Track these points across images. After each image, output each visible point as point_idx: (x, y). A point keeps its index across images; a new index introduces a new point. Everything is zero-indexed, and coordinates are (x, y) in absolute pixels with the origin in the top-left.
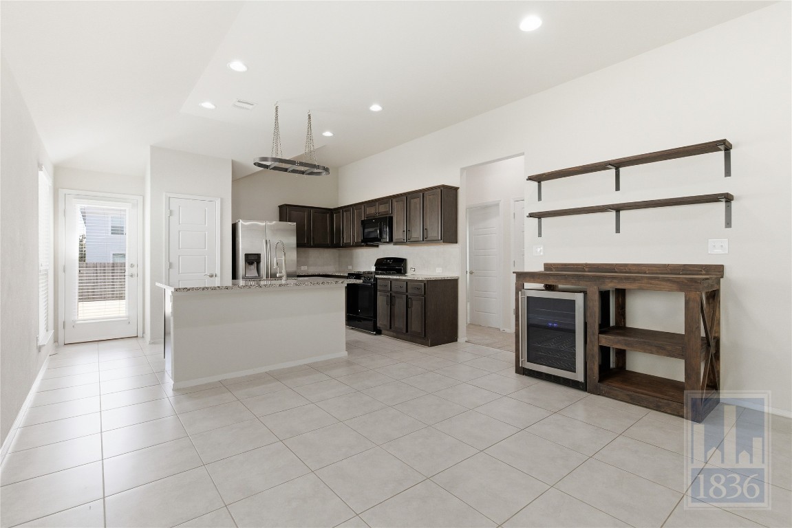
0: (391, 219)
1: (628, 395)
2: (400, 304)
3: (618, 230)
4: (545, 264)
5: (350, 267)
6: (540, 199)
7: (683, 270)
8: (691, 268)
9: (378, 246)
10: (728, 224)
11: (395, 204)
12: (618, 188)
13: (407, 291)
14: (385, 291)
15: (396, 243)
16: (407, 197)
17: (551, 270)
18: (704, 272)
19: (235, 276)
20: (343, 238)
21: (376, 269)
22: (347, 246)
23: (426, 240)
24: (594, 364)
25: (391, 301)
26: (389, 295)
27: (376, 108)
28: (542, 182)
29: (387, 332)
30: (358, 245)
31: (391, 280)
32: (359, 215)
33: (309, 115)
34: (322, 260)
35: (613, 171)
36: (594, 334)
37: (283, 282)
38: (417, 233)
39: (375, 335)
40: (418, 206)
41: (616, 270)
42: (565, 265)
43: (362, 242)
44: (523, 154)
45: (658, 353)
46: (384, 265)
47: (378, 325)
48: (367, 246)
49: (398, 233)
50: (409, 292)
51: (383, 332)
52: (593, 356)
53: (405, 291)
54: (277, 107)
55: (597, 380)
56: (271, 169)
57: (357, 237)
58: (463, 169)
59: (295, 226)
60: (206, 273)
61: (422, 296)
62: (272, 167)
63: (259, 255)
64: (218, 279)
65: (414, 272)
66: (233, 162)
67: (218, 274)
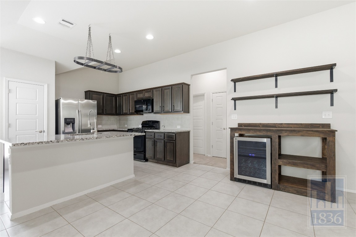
0: (153, 100)
1: (295, 190)
2: (160, 146)
3: (276, 107)
4: (238, 124)
5: (126, 126)
6: (235, 91)
7: (311, 126)
8: (315, 125)
9: (143, 114)
10: (332, 104)
11: (155, 92)
12: (276, 86)
13: (164, 138)
14: (150, 139)
15: (155, 113)
16: (162, 89)
17: (241, 126)
18: (321, 127)
19: (57, 132)
20: (123, 110)
21: (142, 127)
22: (126, 114)
23: (173, 111)
24: (276, 174)
25: (155, 143)
26: (153, 140)
27: (150, 37)
28: (236, 83)
29: (151, 160)
30: (132, 114)
31: (154, 133)
32: (133, 98)
33: (110, 36)
34: (111, 122)
35: (274, 78)
36: (276, 159)
37: (95, 135)
38: (168, 107)
39: (144, 162)
40: (169, 93)
41: (276, 126)
42: (250, 124)
43: (135, 112)
44: (226, 69)
45: (312, 168)
46: (147, 125)
47: (146, 157)
48: (137, 114)
49: (157, 108)
50: (166, 138)
51: (149, 160)
52: (275, 170)
53: (163, 138)
54: (90, 28)
55: (278, 183)
56: (85, 66)
57: (132, 110)
58: (192, 75)
59: (96, 102)
60: (37, 130)
61: (174, 141)
62: (85, 65)
63: (74, 119)
64: (45, 134)
65: (164, 128)
66: (56, 62)
67: (46, 130)
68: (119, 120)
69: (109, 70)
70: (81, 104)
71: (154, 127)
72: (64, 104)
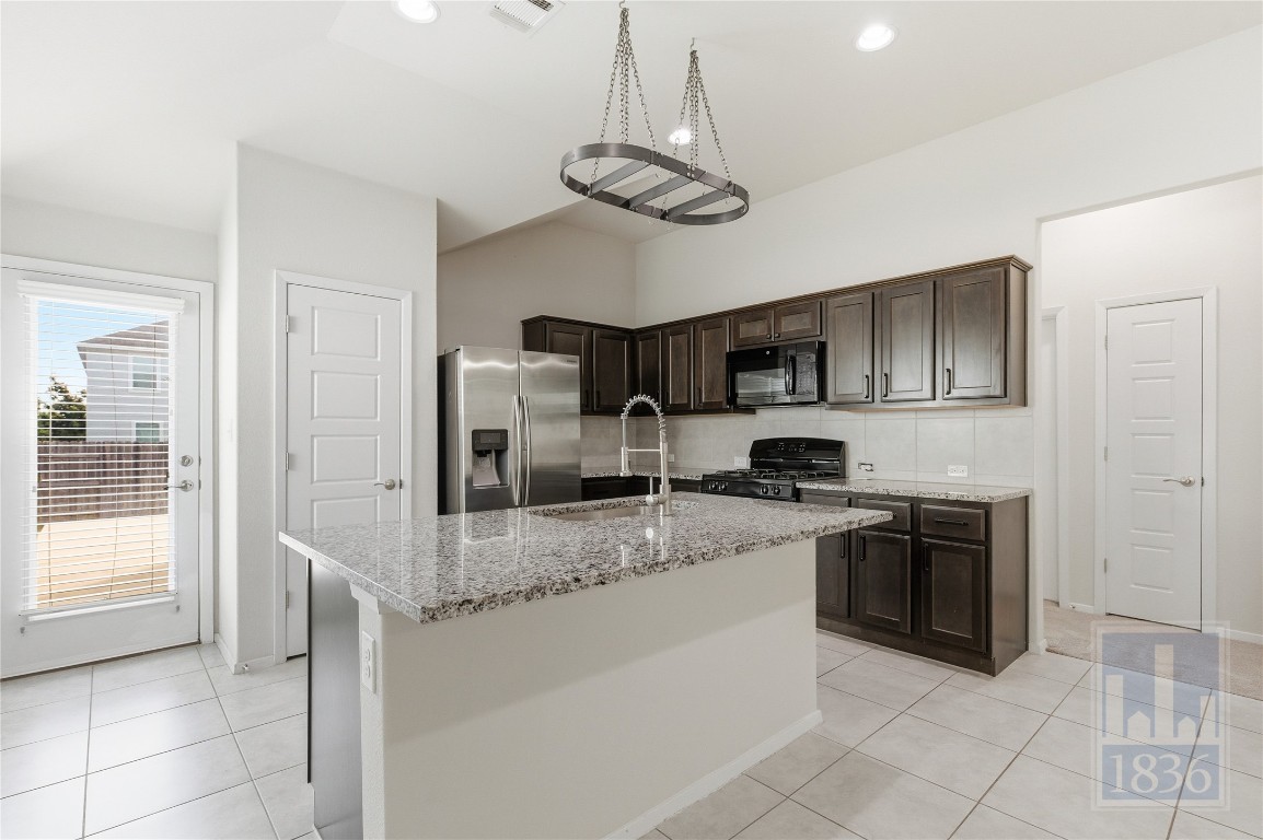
0: (822, 345)
2: (887, 560)
9: (754, 412)
11: (831, 311)
13: (912, 527)
15: (835, 406)
16: (875, 294)
20: (666, 393)
21: (754, 464)
22: (680, 411)
23: (945, 397)
30: (709, 409)
31: (851, 498)
32: (717, 342)
38: (914, 380)
43: (728, 403)
49: (847, 381)
50: (923, 530)
54: (625, 12)
56: (591, 197)
57: (711, 391)
58: (1041, 220)
59: (577, 366)
60: (378, 480)
61: (979, 543)
62: (595, 191)
63: (504, 433)
64: (406, 494)
65: (871, 475)
66: (440, 204)
67: (407, 482)
68: (638, 435)
69: (679, 213)
70: (529, 370)
71: (813, 467)
72: (470, 375)
